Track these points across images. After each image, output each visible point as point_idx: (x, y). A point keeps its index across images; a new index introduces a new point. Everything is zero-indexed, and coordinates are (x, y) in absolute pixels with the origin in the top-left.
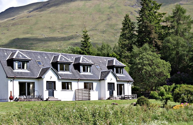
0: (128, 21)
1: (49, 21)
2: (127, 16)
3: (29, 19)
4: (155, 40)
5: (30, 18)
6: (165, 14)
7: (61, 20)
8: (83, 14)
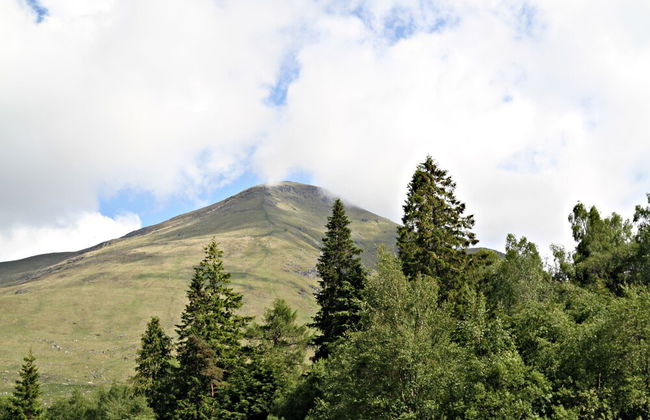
0: (155, 335)
1: (75, 304)
2: (155, 322)
3: (19, 299)
4: (214, 381)
5: (23, 295)
6: (251, 318)
7: (108, 303)
8: (172, 289)
